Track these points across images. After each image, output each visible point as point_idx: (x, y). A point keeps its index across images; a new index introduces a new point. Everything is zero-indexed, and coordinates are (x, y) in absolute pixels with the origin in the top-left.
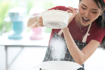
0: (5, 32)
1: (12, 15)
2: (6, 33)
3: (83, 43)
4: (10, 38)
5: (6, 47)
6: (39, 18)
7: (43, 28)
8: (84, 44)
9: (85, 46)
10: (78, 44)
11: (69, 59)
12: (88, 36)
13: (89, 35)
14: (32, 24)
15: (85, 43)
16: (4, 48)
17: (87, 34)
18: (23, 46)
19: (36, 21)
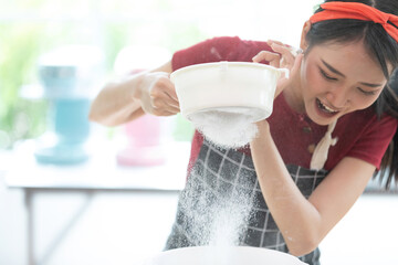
0: (26, 136)
1: (52, 75)
2: (29, 142)
3: (313, 173)
4: (44, 160)
5: (30, 192)
6: (153, 84)
7: (167, 122)
8: (316, 176)
9: (320, 180)
10: (297, 177)
11: (264, 230)
12: (331, 146)
13: (334, 142)
14: (117, 107)
15: (320, 173)
16: (19, 196)
17: (329, 141)
18: (89, 192)
19: (139, 94)
